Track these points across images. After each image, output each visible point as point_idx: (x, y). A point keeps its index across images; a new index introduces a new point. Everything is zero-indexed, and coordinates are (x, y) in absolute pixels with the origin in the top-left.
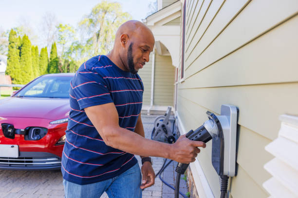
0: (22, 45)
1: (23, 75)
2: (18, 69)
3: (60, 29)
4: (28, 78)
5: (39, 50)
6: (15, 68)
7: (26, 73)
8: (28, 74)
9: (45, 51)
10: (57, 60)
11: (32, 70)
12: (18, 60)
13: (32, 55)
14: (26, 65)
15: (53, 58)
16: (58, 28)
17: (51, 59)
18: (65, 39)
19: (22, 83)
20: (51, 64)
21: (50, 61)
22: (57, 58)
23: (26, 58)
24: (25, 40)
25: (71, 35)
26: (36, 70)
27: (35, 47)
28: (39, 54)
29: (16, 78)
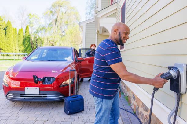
0: (6, 27)
1: (8, 47)
2: (4, 42)
3: (30, 17)
4: (11, 48)
5: (18, 30)
6: (2, 42)
7: (10, 45)
8: (11, 46)
9: (21, 31)
10: (29, 36)
11: (13, 43)
12: (4, 37)
13: (13, 33)
14: (9, 40)
15: (27, 36)
16: (29, 16)
17: (25, 36)
18: (33, 24)
19: (7, 52)
20: (26, 40)
21: (25, 37)
22: (29, 35)
23: (9, 36)
24: (9, 24)
25: (37, 21)
26: (16, 43)
27: (15, 28)
28: (18, 33)
29: (3, 49)
